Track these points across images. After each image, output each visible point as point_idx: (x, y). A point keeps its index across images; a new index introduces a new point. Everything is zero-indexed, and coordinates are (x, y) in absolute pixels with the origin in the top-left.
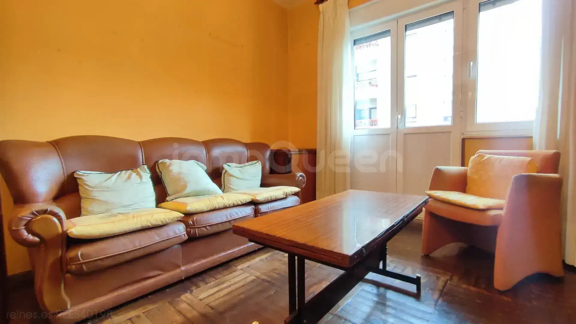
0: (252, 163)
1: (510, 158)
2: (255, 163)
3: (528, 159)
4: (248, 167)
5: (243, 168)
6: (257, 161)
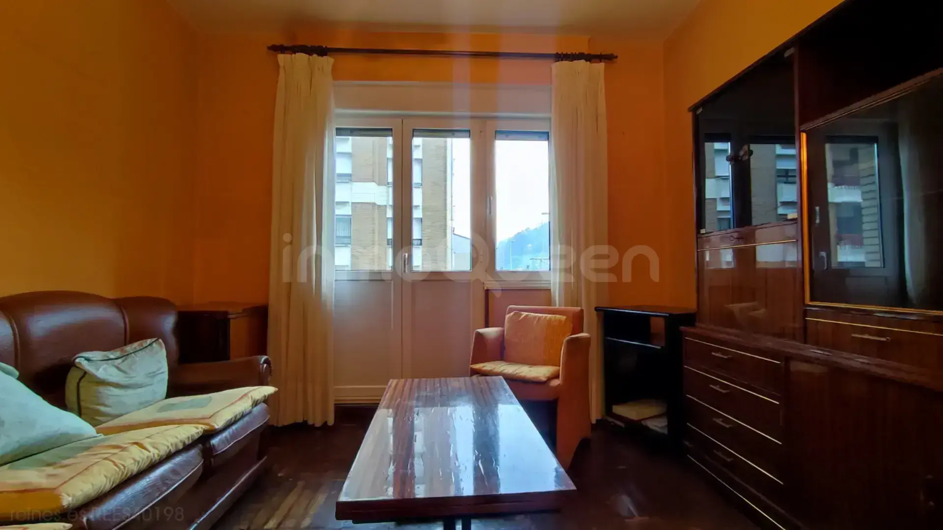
0: (142, 345)
1: (547, 316)
2: (151, 344)
3: (563, 318)
4: (136, 355)
5: (123, 361)
6: (154, 340)
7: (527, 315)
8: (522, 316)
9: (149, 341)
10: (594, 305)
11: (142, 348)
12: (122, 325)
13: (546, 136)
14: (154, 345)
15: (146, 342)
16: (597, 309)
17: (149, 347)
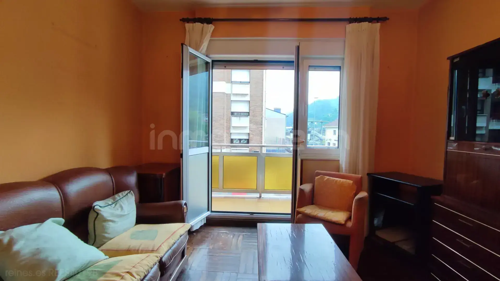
1: (341, 180)
2: (127, 194)
3: (351, 182)
4: (121, 201)
5: (116, 205)
6: (128, 191)
7: (328, 179)
8: (326, 179)
9: (126, 192)
10: (367, 172)
11: (123, 196)
12: (112, 184)
13: (339, 68)
14: (129, 194)
15: (125, 193)
16: (368, 174)
17: (126, 196)
